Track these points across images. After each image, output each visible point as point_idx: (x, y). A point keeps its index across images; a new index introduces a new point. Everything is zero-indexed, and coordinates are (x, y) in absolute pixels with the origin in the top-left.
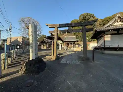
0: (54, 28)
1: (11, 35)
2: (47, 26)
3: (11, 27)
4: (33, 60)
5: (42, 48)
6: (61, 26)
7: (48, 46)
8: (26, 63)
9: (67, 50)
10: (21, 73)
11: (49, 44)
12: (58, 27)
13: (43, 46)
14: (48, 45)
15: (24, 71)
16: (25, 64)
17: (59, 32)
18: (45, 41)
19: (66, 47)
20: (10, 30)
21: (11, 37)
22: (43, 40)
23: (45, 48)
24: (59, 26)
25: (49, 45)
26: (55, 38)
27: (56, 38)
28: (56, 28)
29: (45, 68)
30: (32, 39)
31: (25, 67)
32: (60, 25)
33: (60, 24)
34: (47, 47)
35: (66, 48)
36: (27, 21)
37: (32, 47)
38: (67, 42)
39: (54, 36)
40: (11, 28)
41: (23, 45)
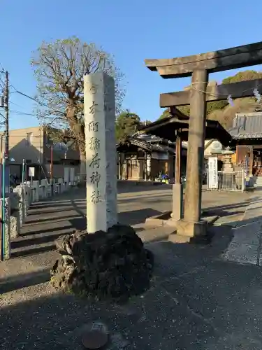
0: (189, 74)
1: (7, 122)
2: (153, 69)
3: (7, 91)
4: (99, 234)
5: (124, 179)
6: (226, 60)
7: (148, 169)
8: (75, 244)
9: (250, 188)
10: (57, 285)
11: (155, 156)
12: (209, 71)
13: (125, 166)
14: (148, 162)
15: (67, 278)
16: (69, 250)
17: (211, 98)
18: (134, 142)
19: (244, 176)
20: (5, 105)
21: (7, 132)
22: (128, 139)
23: (136, 176)
24: (213, 64)
25: (152, 160)
26: (189, 130)
27: (195, 126)
28: (199, 75)
29: (150, 276)
30: (97, 141)
31: (69, 262)
32: (219, 55)
33: (218, 52)
34: (143, 173)
35: (248, 179)
36: (61, 57)
37: (95, 180)
38: (251, 147)
39: (187, 118)
40: (7, 95)
41: (50, 162)
